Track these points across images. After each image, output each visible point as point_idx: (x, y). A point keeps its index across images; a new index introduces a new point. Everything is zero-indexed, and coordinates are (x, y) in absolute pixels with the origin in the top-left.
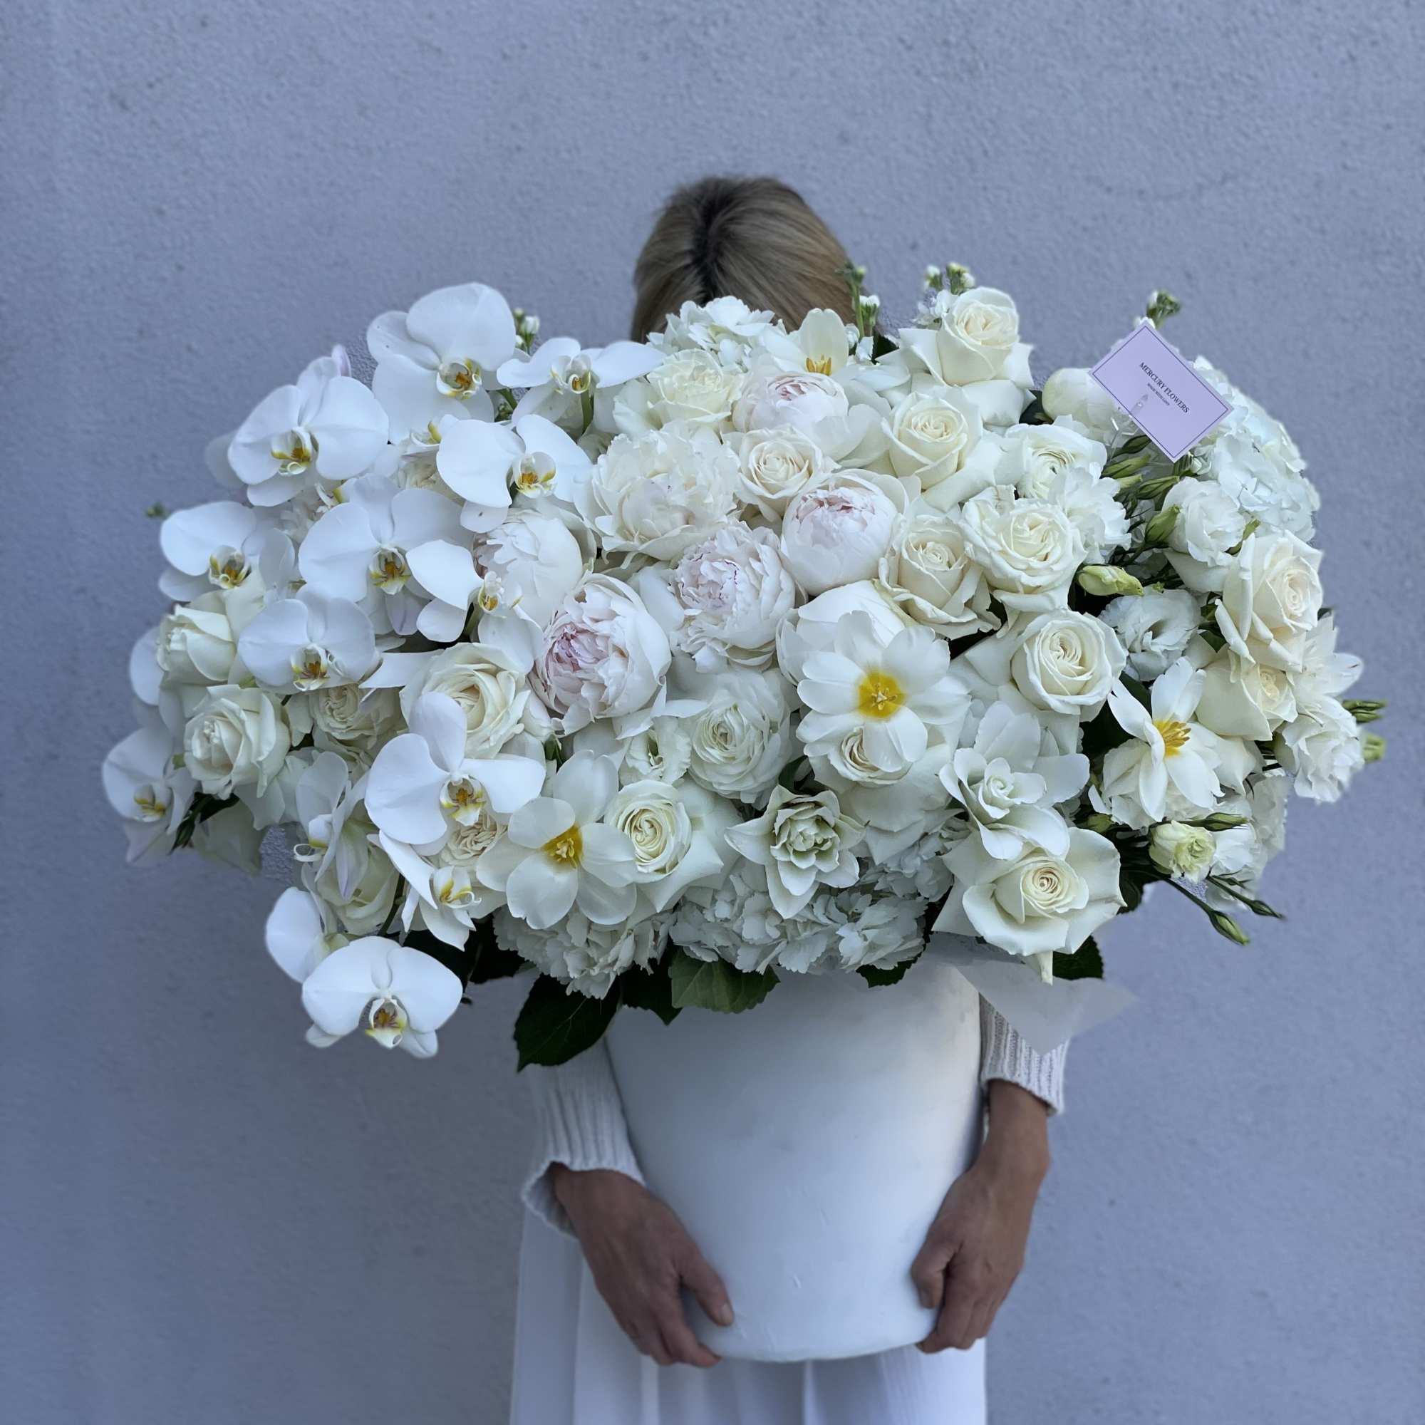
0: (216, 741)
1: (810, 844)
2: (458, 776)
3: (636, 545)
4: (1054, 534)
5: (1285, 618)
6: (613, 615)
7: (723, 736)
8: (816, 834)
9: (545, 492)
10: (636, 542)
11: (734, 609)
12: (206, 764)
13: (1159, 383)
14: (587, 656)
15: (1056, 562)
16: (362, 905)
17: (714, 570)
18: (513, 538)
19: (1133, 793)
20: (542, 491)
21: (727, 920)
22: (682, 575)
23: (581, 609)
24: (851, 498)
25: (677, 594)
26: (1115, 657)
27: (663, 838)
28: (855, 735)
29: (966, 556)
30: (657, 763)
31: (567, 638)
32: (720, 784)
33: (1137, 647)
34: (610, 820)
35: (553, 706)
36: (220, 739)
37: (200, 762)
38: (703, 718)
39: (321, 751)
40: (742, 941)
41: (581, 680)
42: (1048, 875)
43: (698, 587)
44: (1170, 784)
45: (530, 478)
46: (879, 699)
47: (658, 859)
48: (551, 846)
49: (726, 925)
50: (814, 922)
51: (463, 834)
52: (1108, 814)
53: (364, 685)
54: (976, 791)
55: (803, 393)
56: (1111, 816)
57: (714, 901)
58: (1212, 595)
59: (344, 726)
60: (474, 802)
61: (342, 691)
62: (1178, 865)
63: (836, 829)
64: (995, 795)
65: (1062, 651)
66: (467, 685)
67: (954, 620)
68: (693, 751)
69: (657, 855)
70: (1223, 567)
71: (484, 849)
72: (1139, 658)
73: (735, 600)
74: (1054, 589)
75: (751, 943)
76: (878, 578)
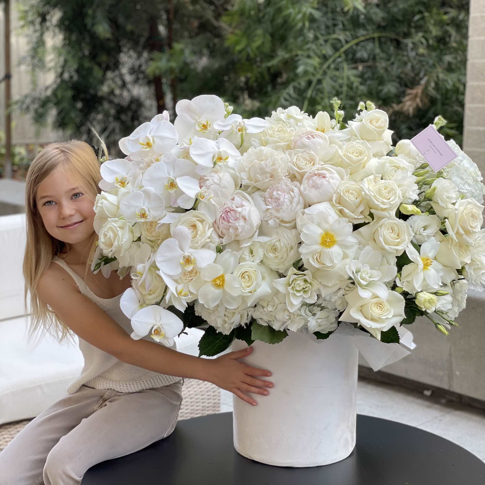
0: (108, 236)
1: (301, 288)
2: (187, 254)
3: (253, 183)
4: (392, 192)
5: (469, 227)
6: (242, 206)
7: (274, 249)
8: (303, 285)
9: (225, 163)
10: (253, 182)
11: (283, 207)
12: (105, 244)
13: (434, 146)
14: (233, 218)
15: (392, 201)
16: (151, 295)
17: (278, 194)
18: (213, 178)
19: (411, 281)
20: (224, 163)
21: (271, 312)
22: (266, 194)
23: (233, 203)
24: (326, 174)
25: (265, 201)
26: (409, 235)
27: (252, 281)
28: (318, 252)
29: (362, 196)
30: (252, 257)
31: (227, 212)
32: (273, 265)
33: (418, 233)
34: (235, 274)
35: (220, 234)
36: (110, 235)
37: (103, 243)
38: (268, 243)
39: (143, 243)
40: (276, 319)
41: (230, 226)
42: (380, 305)
43: (272, 199)
44: (424, 280)
45: (220, 159)
46: (328, 241)
47: (249, 288)
48: (215, 280)
49: (271, 313)
50: (300, 315)
51: (186, 274)
52: (402, 287)
53: (159, 222)
54: (358, 275)
55: (314, 138)
56: (403, 288)
57: (268, 305)
58: (445, 218)
59: (151, 235)
60: (191, 263)
61: (151, 223)
62: (425, 306)
63: (310, 284)
64: (364, 276)
65: (391, 231)
66: (192, 224)
67: (356, 217)
68: (264, 254)
69: (250, 287)
70: (450, 208)
71: (192, 279)
72: (418, 237)
73: (284, 204)
74: (391, 210)
75: (279, 320)
76: (332, 201)
